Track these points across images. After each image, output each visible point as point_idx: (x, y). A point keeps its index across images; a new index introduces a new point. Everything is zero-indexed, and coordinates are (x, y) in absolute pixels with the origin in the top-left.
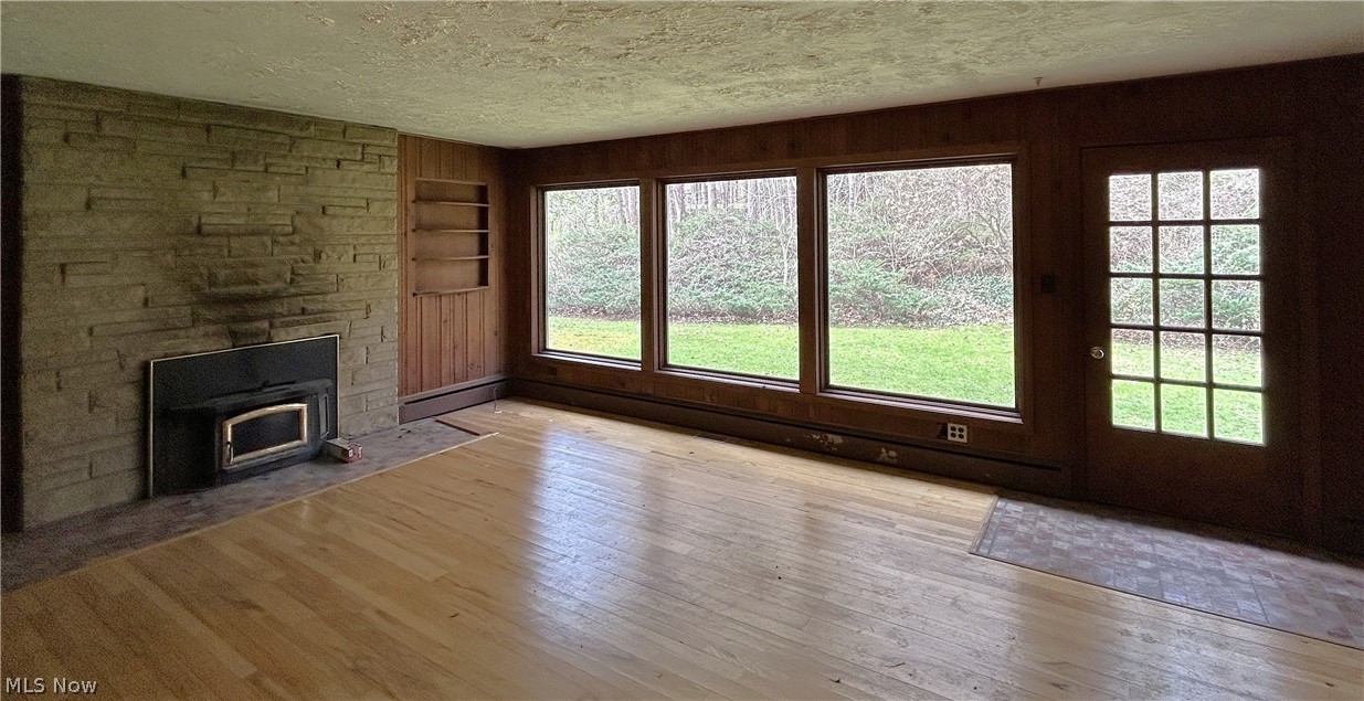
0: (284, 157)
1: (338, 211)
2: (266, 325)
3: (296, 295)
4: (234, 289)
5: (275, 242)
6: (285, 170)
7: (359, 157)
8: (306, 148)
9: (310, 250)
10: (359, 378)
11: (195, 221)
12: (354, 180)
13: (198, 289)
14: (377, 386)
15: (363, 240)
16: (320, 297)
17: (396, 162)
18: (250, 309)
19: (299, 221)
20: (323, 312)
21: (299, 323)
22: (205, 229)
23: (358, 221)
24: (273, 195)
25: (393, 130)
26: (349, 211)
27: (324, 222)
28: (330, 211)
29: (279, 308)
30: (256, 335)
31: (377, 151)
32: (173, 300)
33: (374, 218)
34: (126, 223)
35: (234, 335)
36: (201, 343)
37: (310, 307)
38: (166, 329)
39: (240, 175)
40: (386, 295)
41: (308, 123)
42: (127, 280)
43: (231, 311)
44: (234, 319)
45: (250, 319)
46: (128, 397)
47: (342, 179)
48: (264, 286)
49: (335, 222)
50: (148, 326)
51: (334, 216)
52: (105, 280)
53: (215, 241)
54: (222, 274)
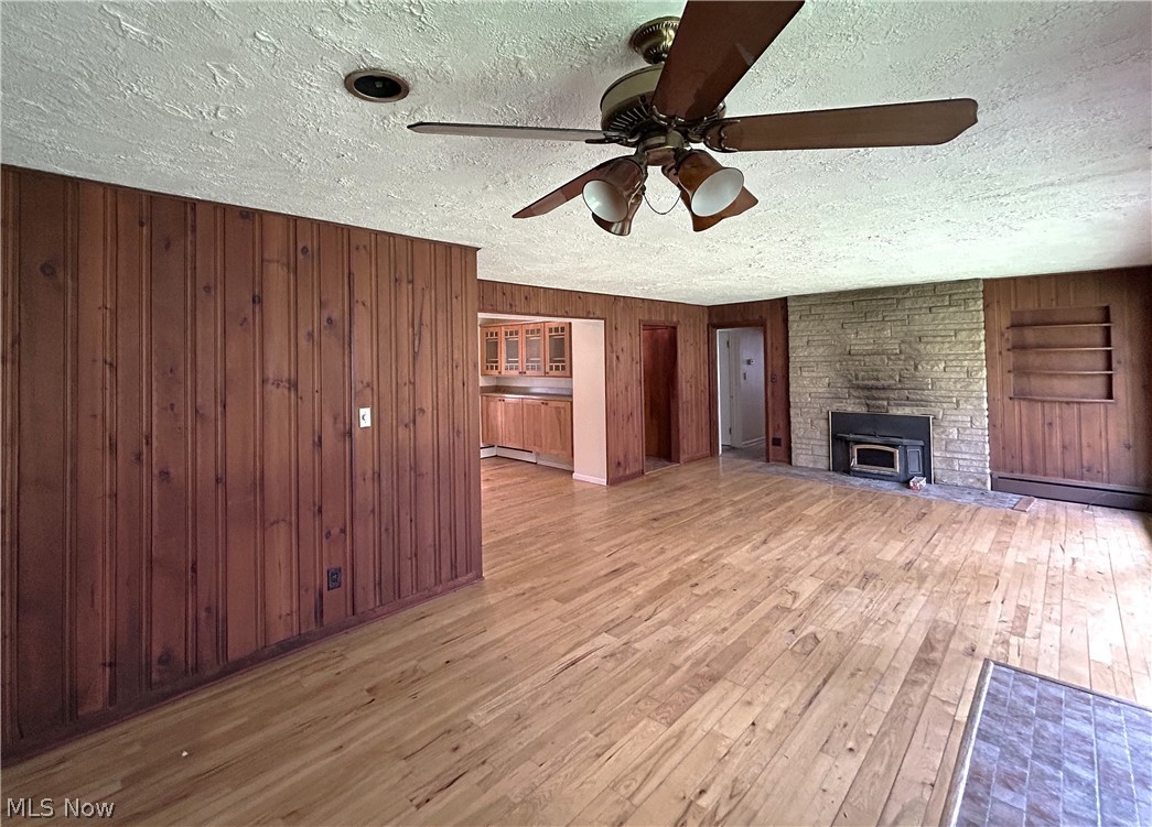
0: (894, 311)
1: (931, 339)
2: (886, 403)
3: (902, 389)
4: (866, 382)
5: (889, 359)
6: (894, 318)
7: (947, 303)
8: (908, 304)
9: (912, 363)
10: (950, 448)
11: (848, 348)
12: (943, 319)
13: (850, 381)
14: (967, 456)
15: (951, 357)
16: (920, 392)
17: (981, 302)
18: (875, 393)
19: (903, 346)
20: (922, 401)
21: (905, 405)
22: (852, 352)
23: (947, 345)
24: (888, 333)
25: (977, 280)
26: (939, 339)
27: (921, 347)
28: (925, 339)
29: (892, 395)
30: (878, 407)
31: (963, 296)
32: (839, 385)
33: (962, 342)
34: (821, 350)
35: (868, 405)
36: (851, 407)
37: (911, 396)
38: (837, 398)
39: (870, 324)
40: (974, 395)
41: (908, 290)
42: (821, 374)
43: (867, 393)
44: (868, 398)
45: (876, 399)
46: (823, 424)
47: (933, 320)
48: (883, 382)
49: (929, 347)
50: (832, 396)
51: (927, 343)
52: (814, 374)
53: (858, 358)
54: (861, 374)
